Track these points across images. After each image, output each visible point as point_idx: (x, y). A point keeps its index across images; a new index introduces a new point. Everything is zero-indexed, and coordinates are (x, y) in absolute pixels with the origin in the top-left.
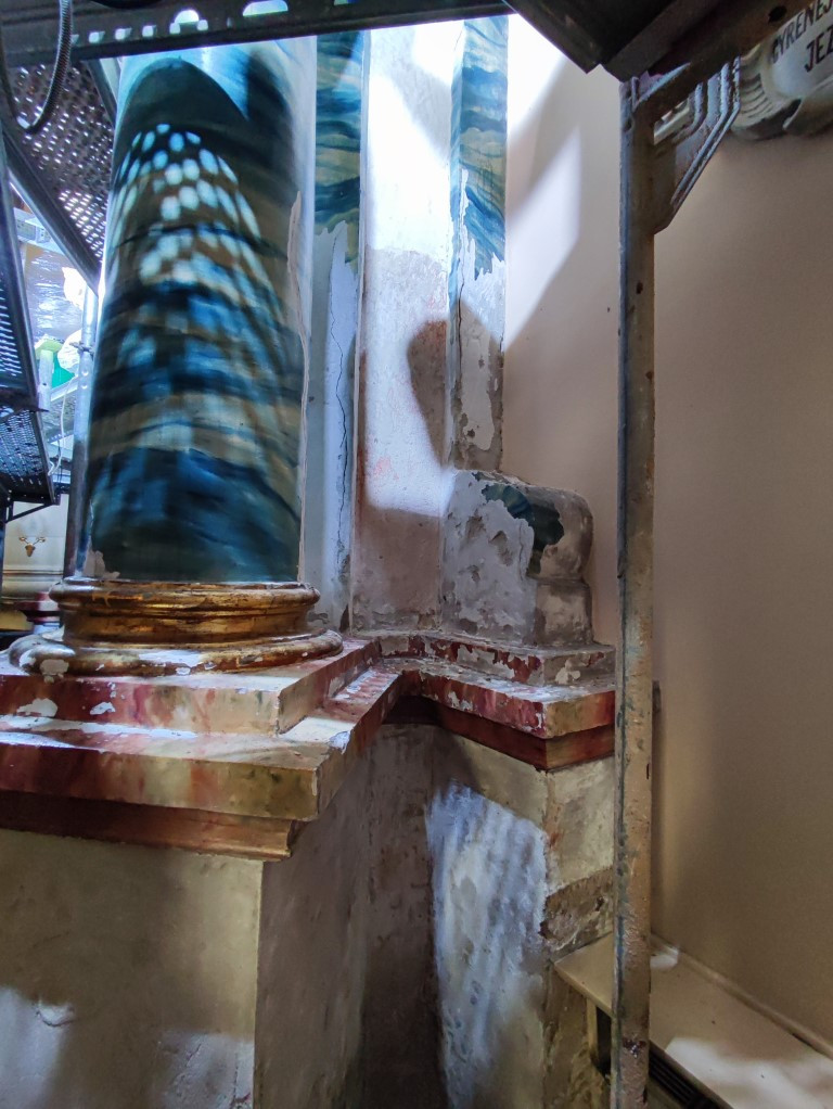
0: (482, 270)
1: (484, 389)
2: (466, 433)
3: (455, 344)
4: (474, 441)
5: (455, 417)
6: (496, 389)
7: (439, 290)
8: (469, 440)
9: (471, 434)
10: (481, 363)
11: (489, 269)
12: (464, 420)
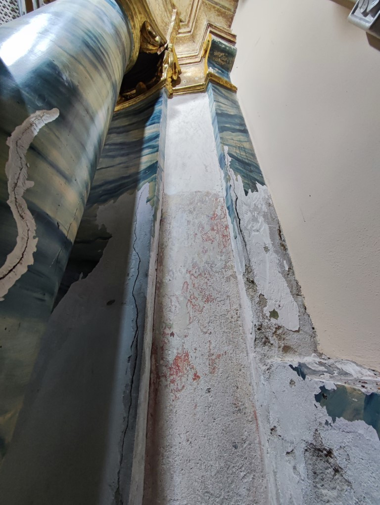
0: (250, 190)
1: (276, 270)
2: (268, 314)
3: (239, 238)
4: (279, 321)
5: (252, 299)
6: (287, 269)
7: (219, 208)
8: (273, 321)
9: (274, 314)
10: (266, 249)
11: (255, 189)
12: (262, 301)
